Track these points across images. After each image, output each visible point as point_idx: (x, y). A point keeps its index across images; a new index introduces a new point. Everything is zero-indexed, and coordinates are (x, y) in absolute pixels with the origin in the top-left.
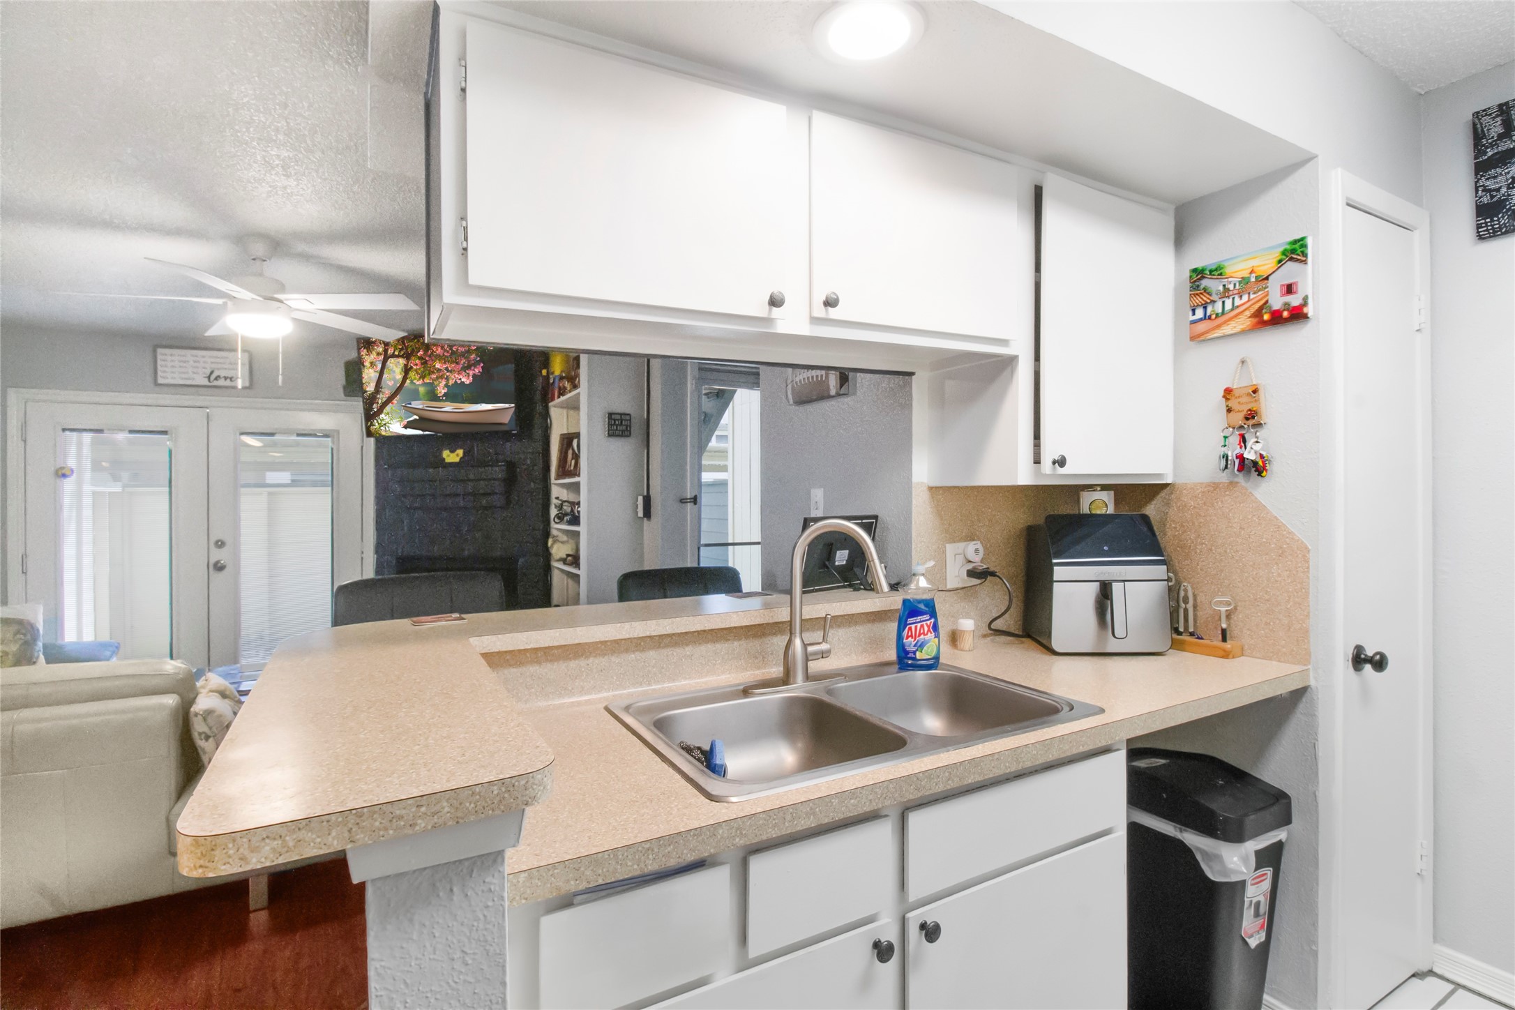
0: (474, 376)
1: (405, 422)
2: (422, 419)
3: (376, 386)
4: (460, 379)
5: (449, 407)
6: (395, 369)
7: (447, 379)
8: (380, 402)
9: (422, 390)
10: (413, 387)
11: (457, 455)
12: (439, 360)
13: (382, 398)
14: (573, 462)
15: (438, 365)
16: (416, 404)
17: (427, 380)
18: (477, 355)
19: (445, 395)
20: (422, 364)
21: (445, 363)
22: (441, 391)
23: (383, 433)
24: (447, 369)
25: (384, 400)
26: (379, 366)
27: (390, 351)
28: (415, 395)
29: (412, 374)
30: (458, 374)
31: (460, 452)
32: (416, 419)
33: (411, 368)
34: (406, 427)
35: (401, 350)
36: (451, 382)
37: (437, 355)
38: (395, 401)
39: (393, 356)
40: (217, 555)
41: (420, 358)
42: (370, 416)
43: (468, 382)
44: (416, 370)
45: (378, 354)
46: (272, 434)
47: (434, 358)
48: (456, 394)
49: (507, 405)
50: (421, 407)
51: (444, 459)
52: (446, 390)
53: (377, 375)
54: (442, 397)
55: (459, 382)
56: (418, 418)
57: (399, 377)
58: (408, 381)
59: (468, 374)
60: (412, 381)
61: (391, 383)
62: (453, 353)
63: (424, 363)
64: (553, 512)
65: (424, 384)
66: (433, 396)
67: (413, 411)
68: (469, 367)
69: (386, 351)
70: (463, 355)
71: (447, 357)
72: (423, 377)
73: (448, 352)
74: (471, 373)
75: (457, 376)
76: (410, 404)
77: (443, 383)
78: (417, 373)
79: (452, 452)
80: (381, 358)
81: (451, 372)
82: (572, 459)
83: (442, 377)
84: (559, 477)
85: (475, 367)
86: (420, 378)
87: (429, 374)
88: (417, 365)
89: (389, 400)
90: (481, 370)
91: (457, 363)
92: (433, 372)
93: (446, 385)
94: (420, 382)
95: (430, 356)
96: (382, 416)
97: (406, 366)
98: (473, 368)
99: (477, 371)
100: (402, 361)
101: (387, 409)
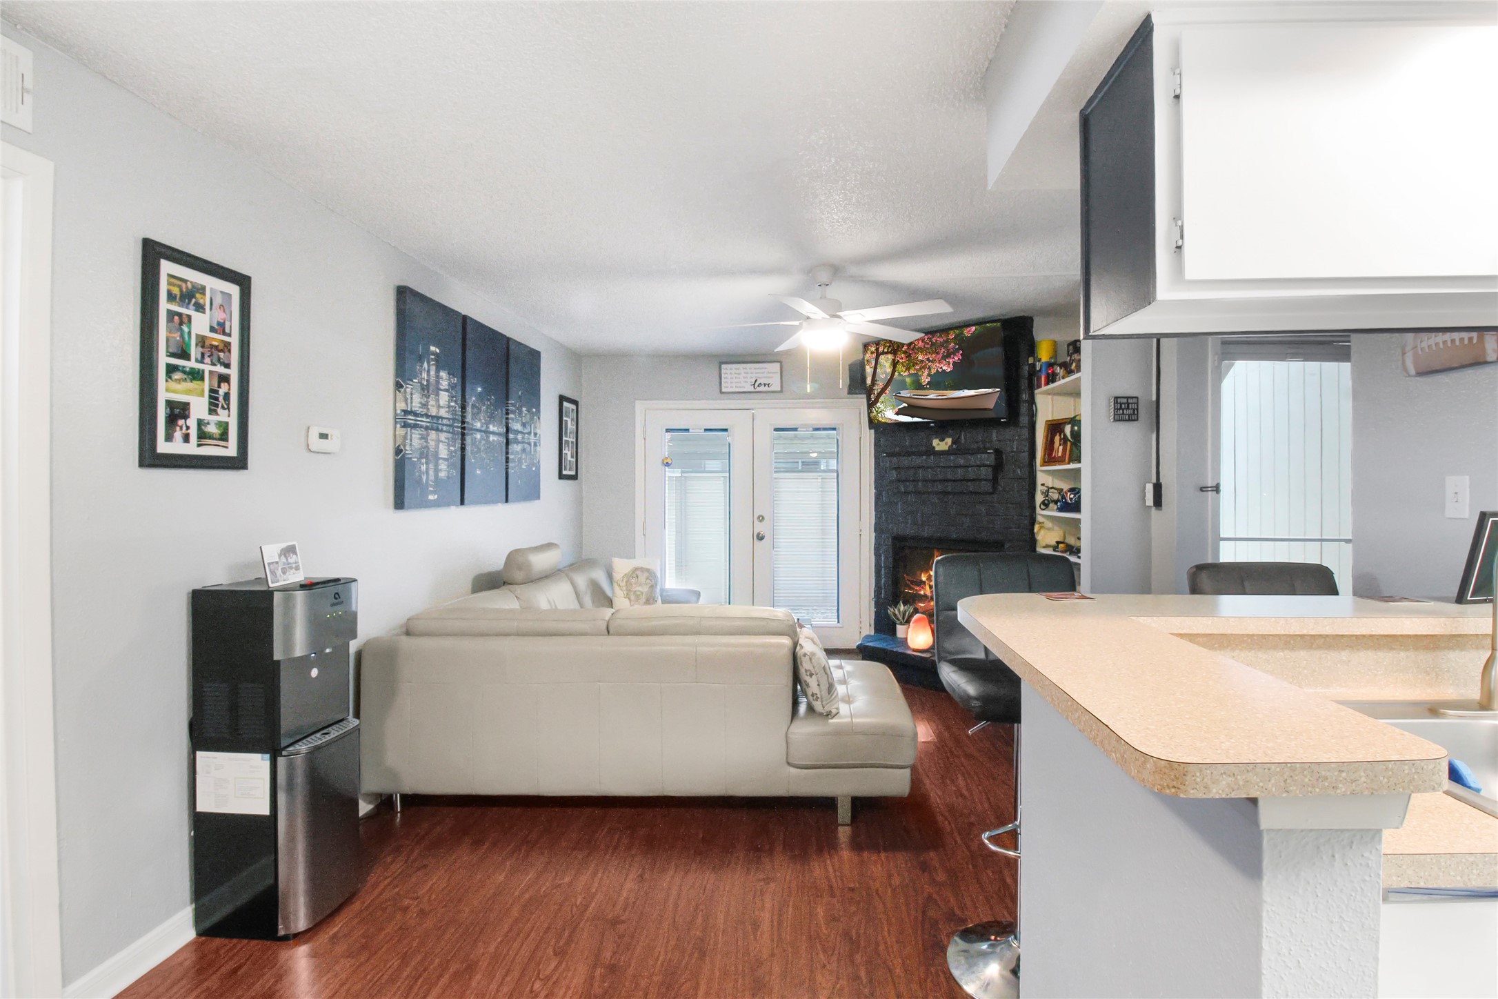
0: (954, 363)
1: (897, 410)
2: (910, 406)
3: (872, 379)
4: (941, 368)
5: (933, 395)
6: (886, 364)
7: (929, 368)
8: (876, 392)
9: (908, 380)
10: (900, 378)
11: (946, 443)
12: (921, 352)
13: (877, 389)
14: (1061, 448)
15: (920, 357)
16: (905, 393)
17: (912, 371)
18: (956, 344)
19: (929, 383)
20: (907, 357)
21: (926, 354)
22: (925, 379)
23: (880, 419)
24: (928, 359)
25: (879, 390)
26: (874, 362)
27: (881, 349)
28: (903, 386)
29: (899, 367)
30: (939, 364)
31: (949, 441)
32: (905, 407)
33: (898, 361)
34: (897, 414)
35: (889, 347)
36: (933, 371)
37: (919, 348)
38: (887, 391)
39: (883, 353)
40: (760, 528)
41: (905, 352)
42: (871, 405)
43: (949, 370)
44: (902, 363)
45: (872, 353)
46: (795, 429)
47: (916, 351)
48: (939, 382)
49: (991, 390)
50: (908, 395)
51: (934, 447)
52: (929, 379)
53: (873, 370)
54: (926, 385)
55: (940, 370)
56: (906, 405)
57: (889, 370)
58: (896, 373)
59: (949, 362)
60: (899, 373)
61: (883, 376)
62: (933, 344)
63: (909, 356)
64: (1039, 498)
65: (910, 375)
66: (918, 385)
67: (902, 399)
68: (948, 356)
69: (877, 350)
70: (942, 345)
71: (928, 348)
72: (908, 369)
73: (928, 344)
74: (951, 361)
75: (938, 365)
76: (900, 393)
77: (926, 372)
78: (904, 366)
79: (942, 440)
80: (874, 356)
81: (932, 361)
82: (1060, 445)
83: (924, 367)
84: (1045, 463)
85: (955, 355)
86: (906, 370)
87: (914, 366)
88: (902, 358)
89: (883, 391)
90: (961, 358)
91: (938, 353)
92: (917, 364)
93: (929, 375)
94: (906, 374)
95: (913, 350)
96: (878, 404)
97: (894, 360)
98: (952, 356)
99: (956, 358)
100: (890, 357)
101: (882, 399)
